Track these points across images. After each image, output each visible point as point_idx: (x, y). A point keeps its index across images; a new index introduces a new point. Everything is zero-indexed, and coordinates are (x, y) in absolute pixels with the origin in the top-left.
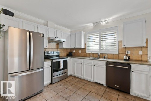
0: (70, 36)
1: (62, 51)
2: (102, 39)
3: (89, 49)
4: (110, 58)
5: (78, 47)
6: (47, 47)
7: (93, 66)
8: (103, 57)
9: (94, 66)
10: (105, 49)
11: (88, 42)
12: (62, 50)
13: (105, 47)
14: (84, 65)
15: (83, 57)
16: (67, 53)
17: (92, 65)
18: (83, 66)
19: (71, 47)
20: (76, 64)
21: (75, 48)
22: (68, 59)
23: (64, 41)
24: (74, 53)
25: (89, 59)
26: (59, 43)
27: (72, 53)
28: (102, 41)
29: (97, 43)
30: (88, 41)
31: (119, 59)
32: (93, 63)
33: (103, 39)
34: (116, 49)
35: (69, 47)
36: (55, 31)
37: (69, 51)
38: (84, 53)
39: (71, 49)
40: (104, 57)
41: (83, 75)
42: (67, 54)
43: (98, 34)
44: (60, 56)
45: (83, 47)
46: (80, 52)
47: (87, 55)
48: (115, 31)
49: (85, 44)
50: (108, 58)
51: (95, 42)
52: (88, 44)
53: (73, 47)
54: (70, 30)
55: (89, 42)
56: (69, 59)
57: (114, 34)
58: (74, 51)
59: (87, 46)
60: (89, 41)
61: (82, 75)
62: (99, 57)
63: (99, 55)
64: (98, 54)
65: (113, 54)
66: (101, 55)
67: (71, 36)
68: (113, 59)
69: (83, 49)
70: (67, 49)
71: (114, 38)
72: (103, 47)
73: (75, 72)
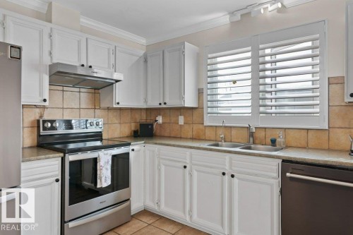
0: (142, 62)
1: (113, 117)
2: (261, 74)
3: (215, 110)
4: (293, 144)
5: (172, 102)
6: (47, 104)
7: (227, 177)
8: (269, 141)
9: (233, 176)
10: (274, 110)
11: (209, 86)
12: (111, 114)
13: (274, 103)
14: (195, 174)
15: (193, 139)
16: (133, 125)
17: (224, 174)
18: (191, 175)
19: (146, 101)
20: (163, 168)
21: (163, 106)
22: (131, 147)
23: (117, 81)
24: (160, 125)
25: (211, 150)
26: (99, 88)
27: (152, 125)
28: (261, 81)
29: (246, 87)
30: (209, 80)
31: (330, 150)
32: (227, 167)
33: (268, 73)
34: (317, 110)
35: (142, 105)
36: (79, 42)
37: (143, 118)
38: (195, 127)
39: (149, 110)
40: (273, 142)
41: (191, 210)
42: (133, 129)
43: (249, 54)
44: (104, 136)
45: (190, 101)
46: (181, 120)
47: (209, 133)
48: (312, 40)
49: (200, 92)
50: (287, 147)
51: (238, 84)
52: (209, 92)
53: (154, 103)
54: (143, 41)
55: (214, 86)
56: (136, 148)
57: (309, 52)
58: (160, 119)
59: (206, 98)
60: (214, 79)
61: (184, 212)
62: (254, 143)
63: (252, 135)
64: (249, 128)
65: (308, 130)
66: (261, 134)
67: (146, 61)
68: (305, 147)
69: (192, 108)
70: (132, 109)
71: (309, 68)
72: (268, 103)
73: (159, 200)
